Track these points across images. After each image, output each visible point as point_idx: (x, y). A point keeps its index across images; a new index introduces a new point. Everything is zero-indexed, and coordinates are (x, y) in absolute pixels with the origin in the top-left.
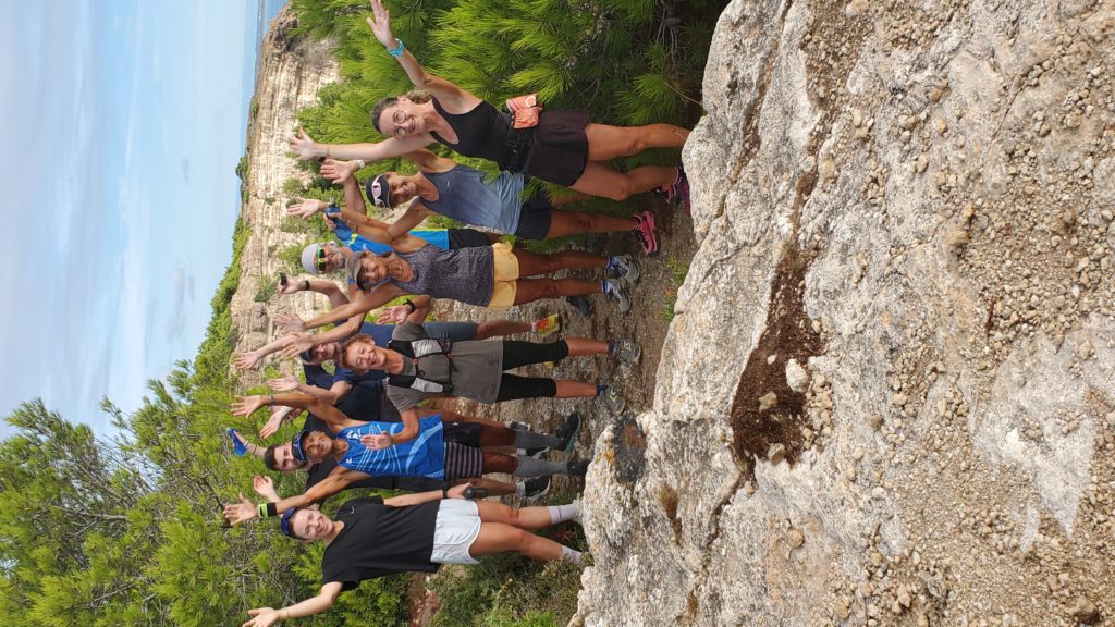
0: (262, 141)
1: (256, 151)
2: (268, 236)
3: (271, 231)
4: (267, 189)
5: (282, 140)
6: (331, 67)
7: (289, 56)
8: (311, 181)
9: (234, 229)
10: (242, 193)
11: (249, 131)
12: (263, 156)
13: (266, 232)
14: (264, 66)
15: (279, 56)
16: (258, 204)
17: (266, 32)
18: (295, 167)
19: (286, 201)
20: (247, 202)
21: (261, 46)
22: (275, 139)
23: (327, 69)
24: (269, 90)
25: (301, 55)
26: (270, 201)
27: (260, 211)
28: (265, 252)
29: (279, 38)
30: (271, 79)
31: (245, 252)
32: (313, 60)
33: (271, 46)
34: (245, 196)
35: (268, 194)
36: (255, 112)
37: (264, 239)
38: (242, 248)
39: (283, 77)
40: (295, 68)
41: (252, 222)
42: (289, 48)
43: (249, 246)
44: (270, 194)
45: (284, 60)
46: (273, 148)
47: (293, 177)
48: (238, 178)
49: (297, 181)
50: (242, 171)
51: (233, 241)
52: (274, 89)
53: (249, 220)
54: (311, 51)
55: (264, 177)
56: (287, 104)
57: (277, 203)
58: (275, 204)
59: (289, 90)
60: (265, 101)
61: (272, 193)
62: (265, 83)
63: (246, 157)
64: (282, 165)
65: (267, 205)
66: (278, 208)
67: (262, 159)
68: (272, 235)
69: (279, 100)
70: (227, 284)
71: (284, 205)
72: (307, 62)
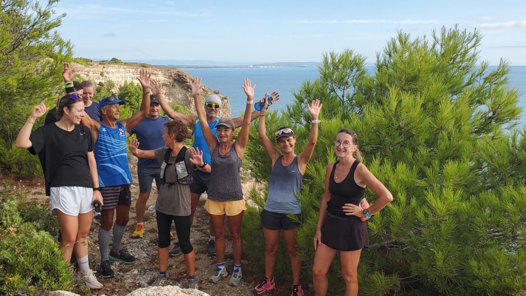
0: (130, 69)
1: (125, 67)
2: (85, 74)
3: (87, 75)
4: (108, 73)
5: (132, 78)
6: (169, 99)
7: (171, 80)
8: (114, 93)
9: (86, 58)
10: (104, 61)
11: (134, 63)
12: (123, 70)
13: (86, 73)
14: (166, 69)
15: (171, 76)
16: (100, 68)
17: (181, 70)
18: (120, 86)
19: (103, 82)
20: (100, 64)
21: (175, 68)
22: (132, 75)
23: (168, 97)
24: (155, 72)
25: (173, 86)
26: (102, 74)
27: (96, 70)
29: (179, 75)
30: (160, 72)
31: (76, 63)
32: (171, 91)
33: (175, 72)
34: (102, 63)
35: (105, 73)
37: (83, 72)
39: (162, 78)
40: (166, 83)
42: (175, 80)
43: (79, 65)
44: (105, 74)
45: (169, 78)
46: (127, 74)
47: (115, 84)
48: (111, 59)
49: (113, 86)
50: (115, 61)
51: (80, 57)
52: (155, 74)
53: (91, 65)
54: (175, 90)
55: (113, 71)
58: (101, 77)
60: (150, 70)
61: (106, 75)
62: (158, 70)
63: (122, 63)
64: (120, 79)
65: (100, 73)
66: (99, 78)
67: (122, 70)
68: (85, 76)
71: (101, 81)
72: (170, 88)
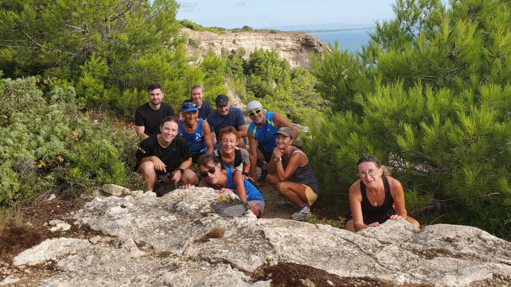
0: (260, 36)
1: (256, 34)
2: (218, 42)
3: (221, 43)
4: (239, 40)
5: (262, 45)
6: (297, 64)
7: (299, 45)
8: (245, 59)
9: (219, 27)
10: (236, 29)
11: (264, 30)
12: (254, 37)
13: (220, 41)
14: (294, 35)
15: (299, 40)
16: (232, 37)
18: (251, 52)
19: (235, 49)
20: (232, 32)
21: (302, 33)
22: (262, 42)
23: (295, 62)
24: (283, 37)
25: (300, 50)
26: (234, 42)
27: (229, 38)
28: (211, 42)
29: (306, 40)
30: (288, 38)
31: (210, 32)
32: (299, 56)
33: (303, 37)
34: (234, 31)
35: (237, 41)
36: (273, 32)
37: (217, 40)
38: (212, 31)
39: (290, 43)
40: (294, 48)
41: (224, 35)
42: (302, 44)
43: (213, 34)
45: (297, 43)
46: (257, 41)
47: (246, 52)
48: (243, 27)
50: (246, 29)
51: (214, 27)
52: (284, 40)
53: (225, 33)
54: (302, 54)
55: (245, 39)
56: (278, 46)
57: (233, 45)
59: (284, 46)
60: (278, 36)
61: (238, 43)
62: (286, 35)
63: (252, 30)
64: (251, 46)
65: (232, 41)
66: (231, 46)
67: (252, 37)
68: (219, 44)
69: (280, 42)
70: (194, 26)
71: (233, 48)
72: (297, 53)
